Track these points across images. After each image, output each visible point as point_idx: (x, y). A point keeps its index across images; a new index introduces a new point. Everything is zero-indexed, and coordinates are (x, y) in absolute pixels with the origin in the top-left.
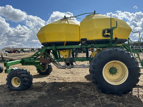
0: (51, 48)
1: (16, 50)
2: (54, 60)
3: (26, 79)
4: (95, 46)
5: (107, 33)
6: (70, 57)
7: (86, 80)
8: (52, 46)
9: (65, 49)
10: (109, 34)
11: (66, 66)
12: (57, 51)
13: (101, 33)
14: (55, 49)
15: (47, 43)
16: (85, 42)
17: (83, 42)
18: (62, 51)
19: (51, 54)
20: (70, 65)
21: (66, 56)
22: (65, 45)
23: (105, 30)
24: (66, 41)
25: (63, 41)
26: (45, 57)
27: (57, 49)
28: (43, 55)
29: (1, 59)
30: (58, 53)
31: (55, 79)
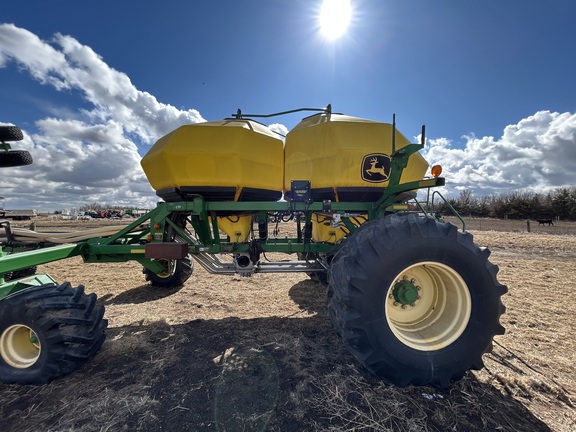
0: (189, 209)
1: (114, 212)
2: (197, 248)
3: (68, 332)
4: (334, 206)
5: (377, 166)
6: (253, 236)
7: (296, 307)
8: (191, 200)
9: (238, 213)
10: (381, 171)
11: (238, 266)
12: (209, 218)
13: (358, 166)
14: (204, 211)
15: (174, 190)
16: (304, 192)
17: (300, 193)
18: (225, 219)
19: (189, 225)
20: (251, 263)
21: (239, 234)
22: (239, 200)
23: (372, 158)
24: (242, 186)
25: (231, 185)
26: (165, 238)
27: (209, 213)
28: (159, 228)
29: (6, 239)
30: (211, 225)
31: (199, 307)
